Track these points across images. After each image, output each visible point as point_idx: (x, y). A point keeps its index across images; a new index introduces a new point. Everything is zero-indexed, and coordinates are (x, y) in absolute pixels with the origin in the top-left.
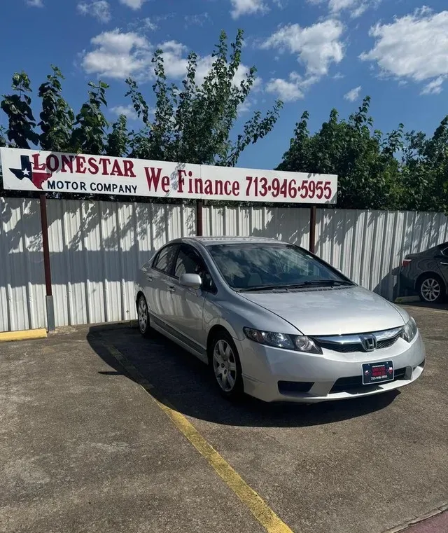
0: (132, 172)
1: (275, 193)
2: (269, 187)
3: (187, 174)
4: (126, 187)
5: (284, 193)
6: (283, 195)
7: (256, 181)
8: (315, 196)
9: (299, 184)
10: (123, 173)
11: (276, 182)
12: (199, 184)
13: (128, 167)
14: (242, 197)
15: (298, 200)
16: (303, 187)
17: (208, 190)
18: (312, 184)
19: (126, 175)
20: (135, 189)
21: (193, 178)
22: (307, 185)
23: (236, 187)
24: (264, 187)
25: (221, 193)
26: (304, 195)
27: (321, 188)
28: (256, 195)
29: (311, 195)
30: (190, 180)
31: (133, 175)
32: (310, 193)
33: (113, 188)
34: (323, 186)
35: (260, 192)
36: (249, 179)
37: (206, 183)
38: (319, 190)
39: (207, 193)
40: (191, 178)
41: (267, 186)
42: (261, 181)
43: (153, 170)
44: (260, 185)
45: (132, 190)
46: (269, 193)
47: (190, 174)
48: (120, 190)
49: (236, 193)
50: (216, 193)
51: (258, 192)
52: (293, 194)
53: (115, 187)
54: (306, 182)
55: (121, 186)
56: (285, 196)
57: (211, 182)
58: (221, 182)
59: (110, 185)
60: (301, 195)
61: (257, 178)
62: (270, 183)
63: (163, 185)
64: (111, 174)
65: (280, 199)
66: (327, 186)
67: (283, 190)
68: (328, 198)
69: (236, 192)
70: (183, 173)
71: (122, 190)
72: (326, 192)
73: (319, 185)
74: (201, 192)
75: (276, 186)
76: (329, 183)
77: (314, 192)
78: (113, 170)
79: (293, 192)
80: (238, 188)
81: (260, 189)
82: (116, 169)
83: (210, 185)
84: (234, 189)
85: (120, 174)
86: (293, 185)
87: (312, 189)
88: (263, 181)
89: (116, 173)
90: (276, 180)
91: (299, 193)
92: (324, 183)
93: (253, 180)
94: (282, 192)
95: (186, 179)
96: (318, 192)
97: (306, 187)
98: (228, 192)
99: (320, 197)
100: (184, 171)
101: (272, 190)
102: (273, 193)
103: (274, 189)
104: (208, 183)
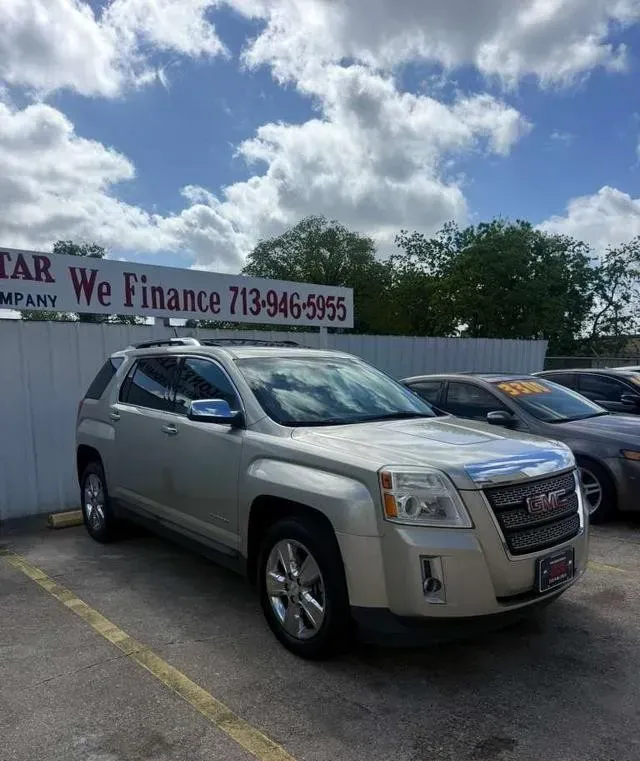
0: (48, 275)
1: (272, 311)
2: (263, 302)
3: (139, 279)
4: (39, 297)
5: (284, 311)
6: (282, 314)
7: (244, 292)
8: (326, 316)
9: (304, 300)
10: (34, 276)
11: (272, 296)
12: (157, 293)
13: (42, 267)
14: (225, 316)
15: (303, 321)
16: (310, 304)
17: (173, 304)
18: (321, 301)
19: (38, 278)
20: (53, 301)
21: (149, 285)
22: (314, 301)
23: (215, 300)
24: (255, 301)
25: (193, 309)
26: (311, 314)
27: (332, 305)
28: (245, 313)
29: (320, 315)
30: (144, 289)
31: (50, 280)
32: (319, 312)
33: (17, 300)
34: (335, 303)
35: (251, 309)
36: (234, 289)
37: (169, 293)
38: (331, 309)
39: (171, 308)
40: (145, 285)
41: (260, 301)
42: (251, 293)
43: (83, 271)
44: (250, 298)
45: (49, 302)
46: (264, 311)
47: (144, 279)
48: (28, 302)
49: (216, 310)
50: (186, 309)
51: (248, 310)
52: (296, 314)
53: (19, 297)
54: (313, 296)
55: (30, 296)
56: (286, 316)
57: (176, 292)
58: (192, 293)
59: (10, 294)
60: (308, 315)
61: (245, 289)
62: (263, 297)
63: (101, 295)
64: (12, 277)
65: (279, 319)
66: (341, 302)
67: (282, 307)
68: (342, 319)
69: (216, 307)
70: (132, 278)
71: (32, 302)
72: (340, 312)
73: (331, 302)
74: (162, 307)
75: (272, 301)
76: (342, 299)
77: (323, 310)
78: (16, 271)
79: (295, 310)
80: (218, 303)
81: (250, 304)
82: (20, 270)
83: (176, 297)
84: (212, 303)
85: (28, 277)
86: (295, 301)
87: (321, 306)
88: (254, 294)
89: (21, 276)
90: (272, 292)
91: (304, 313)
92: (336, 299)
93: (240, 291)
94: (281, 311)
95: (138, 287)
96: (329, 311)
97: (313, 304)
98: (204, 307)
99: (332, 318)
100: (134, 275)
101: (268, 307)
102: (268, 311)
103: (271, 305)
104: (172, 294)
